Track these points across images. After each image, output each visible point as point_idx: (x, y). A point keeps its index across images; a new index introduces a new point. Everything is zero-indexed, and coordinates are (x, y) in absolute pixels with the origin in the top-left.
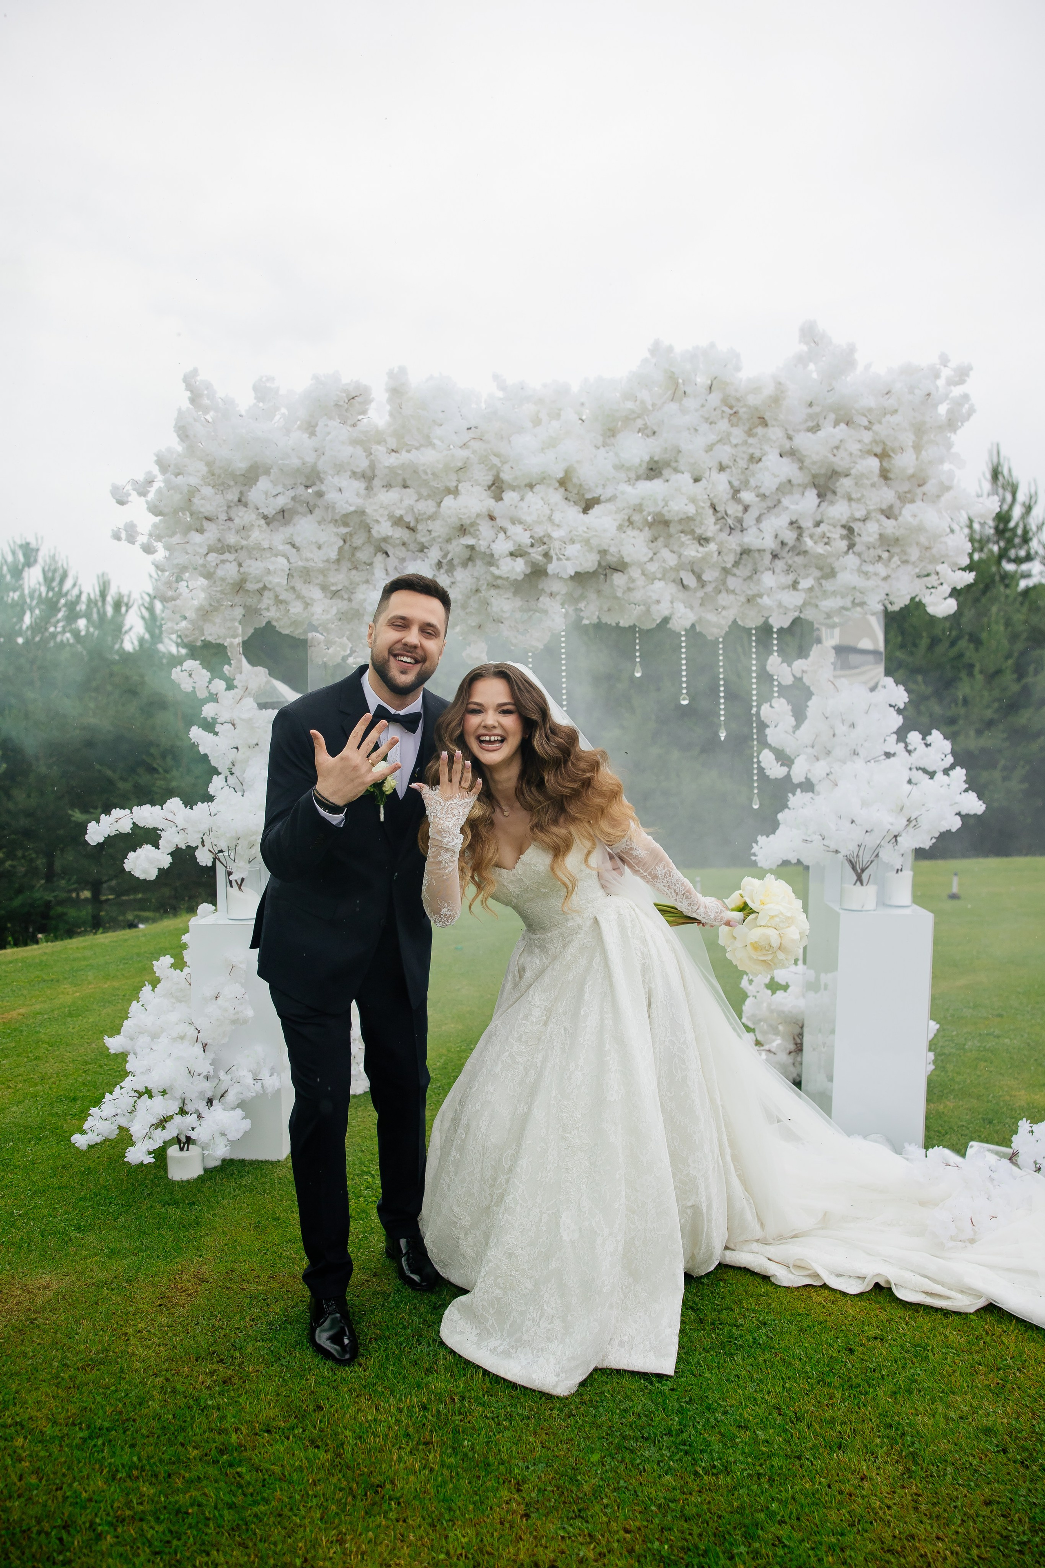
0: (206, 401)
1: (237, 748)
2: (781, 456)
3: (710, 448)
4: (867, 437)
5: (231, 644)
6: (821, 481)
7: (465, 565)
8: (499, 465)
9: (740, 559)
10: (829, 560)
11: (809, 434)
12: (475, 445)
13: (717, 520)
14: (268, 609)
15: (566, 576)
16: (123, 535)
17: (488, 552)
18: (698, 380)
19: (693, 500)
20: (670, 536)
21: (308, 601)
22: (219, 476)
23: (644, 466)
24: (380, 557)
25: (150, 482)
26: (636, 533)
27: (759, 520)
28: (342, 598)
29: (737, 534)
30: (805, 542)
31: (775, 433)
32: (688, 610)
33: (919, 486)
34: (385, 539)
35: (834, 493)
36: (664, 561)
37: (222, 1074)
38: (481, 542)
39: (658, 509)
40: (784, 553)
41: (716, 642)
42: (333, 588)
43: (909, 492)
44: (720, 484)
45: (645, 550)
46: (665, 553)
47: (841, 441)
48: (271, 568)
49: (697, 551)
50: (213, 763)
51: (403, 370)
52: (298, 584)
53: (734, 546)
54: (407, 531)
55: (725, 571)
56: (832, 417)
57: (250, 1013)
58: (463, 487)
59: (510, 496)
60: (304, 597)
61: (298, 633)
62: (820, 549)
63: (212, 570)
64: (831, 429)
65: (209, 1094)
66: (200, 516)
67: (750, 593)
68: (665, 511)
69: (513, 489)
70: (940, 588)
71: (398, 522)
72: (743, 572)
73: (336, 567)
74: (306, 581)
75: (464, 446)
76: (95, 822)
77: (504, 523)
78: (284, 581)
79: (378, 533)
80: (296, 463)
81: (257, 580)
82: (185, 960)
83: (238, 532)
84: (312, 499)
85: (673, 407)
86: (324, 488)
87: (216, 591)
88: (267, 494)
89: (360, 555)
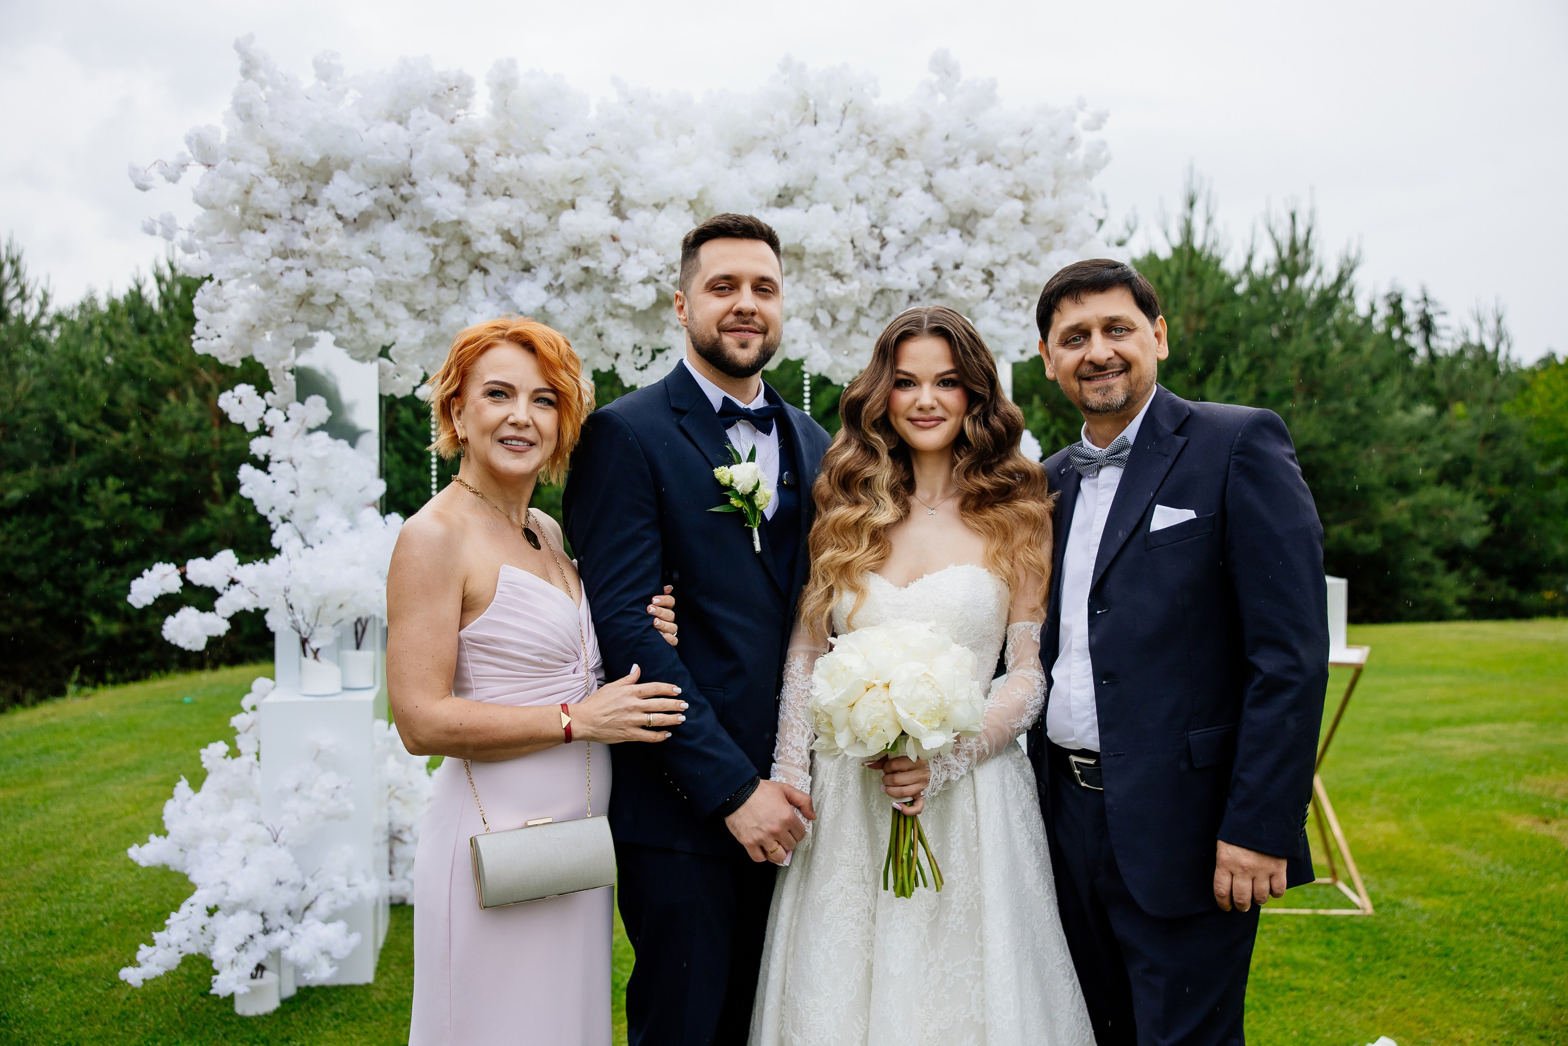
0: (262, 74)
1: (293, 492)
2: (922, 191)
3: (846, 180)
4: (1009, 178)
5: (276, 367)
7: (579, 287)
8: (620, 179)
9: (875, 299)
10: (971, 305)
11: (953, 172)
12: (593, 155)
13: (855, 255)
16: (159, 229)
17: (611, 276)
18: (831, 102)
19: (835, 234)
20: (802, 270)
21: (390, 321)
22: (284, 166)
23: (777, 193)
24: (477, 275)
25: (183, 166)
27: (898, 257)
28: (428, 320)
29: (874, 272)
30: (947, 286)
31: (914, 166)
33: (1056, 232)
34: (488, 256)
36: (800, 297)
37: (307, 882)
38: (604, 265)
39: (798, 241)
40: (920, 296)
42: (420, 308)
43: (1045, 238)
44: (860, 218)
46: (802, 289)
47: (983, 181)
48: (354, 280)
49: (838, 288)
50: (262, 510)
51: (512, 63)
52: (380, 302)
53: (870, 285)
54: (513, 247)
55: (859, 312)
56: (973, 154)
58: (579, 202)
59: (640, 218)
60: (385, 316)
62: (963, 294)
63: (275, 278)
64: (975, 168)
65: (292, 906)
66: (261, 212)
68: (805, 243)
69: (639, 208)
71: (505, 236)
72: (876, 313)
73: (424, 283)
74: (387, 299)
75: (582, 155)
76: (139, 580)
77: (631, 246)
78: (368, 298)
79: (481, 245)
80: (387, 159)
81: (329, 293)
82: (241, 745)
83: (307, 235)
84: (398, 203)
85: (808, 131)
86: (415, 192)
87: (278, 304)
88: (345, 192)
89: (452, 271)
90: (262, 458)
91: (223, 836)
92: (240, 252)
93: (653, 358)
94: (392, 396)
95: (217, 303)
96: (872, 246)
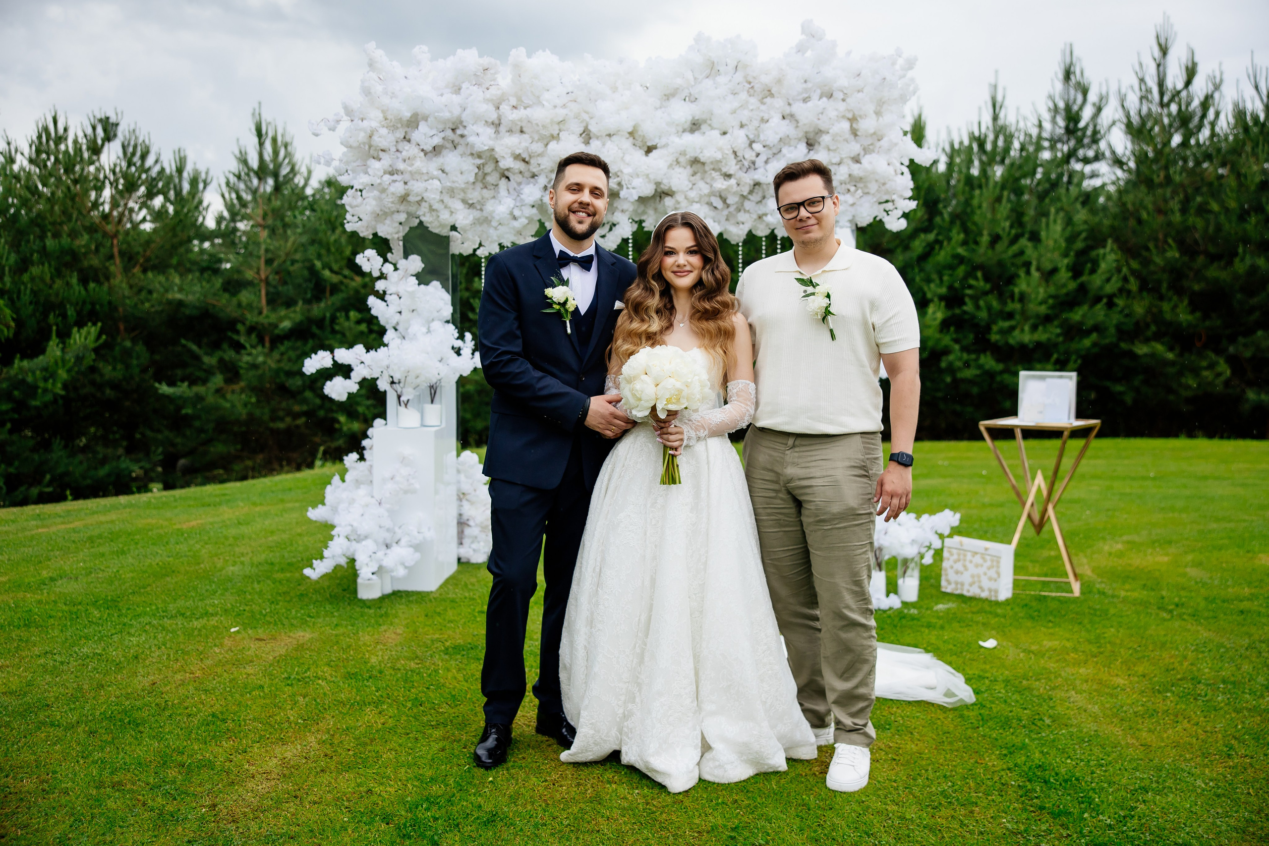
0: (379, 65)
1: (400, 312)
2: (784, 118)
3: (734, 112)
4: (842, 106)
5: (393, 238)
6: (811, 136)
8: (588, 120)
11: (803, 103)
12: (572, 105)
13: (737, 162)
14: (424, 215)
15: (632, 200)
16: (322, 161)
18: (728, 60)
19: (720, 149)
20: (705, 172)
21: (453, 210)
22: (391, 120)
23: (688, 123)
24: (504, 180)
25: (338, 122)
26: (681, 170)
27: (766, 162)
28: (475, 208)
29: (751, 171)
31: (778, 103)
32: (716, 224)
33: (879, 140)
34: (508, 170)
35: (819, 143)
36: (700, 190)
37: (396, 529)
39: (696, 155)
41: (737, 245)
42: (471, 202)
43: (872, 144)
44: (739, 138)
45: (687, 183)
46: (701, 184)
47: (824, 109)
48: (429, 188)
49: (723, 184)
50: (382, 322)
52: (447, 199)
53: (748, 180)
54: (523, 163)
55: (743, 197)
56: (819, 92)
57: (417, 486)
58: (562, 135)
59: (595, 143)
60: (450, 208)
61: (444, 232)
63: (387, 187)
64: (817, 101)
65: (388, 541)
66: (379, 148)
67: (760, 213)
68: (700, 156)
69: (597, 138)
70: (895, 211)
71: (517, 157)
72: (755, 197)
73: (472, 187)
74: (452, 197)
75: (564, 106)
76: (309, 359)
78: (438, 197)
79: (503, 164)
80: (447, 115)
81: (417, 195)
82: (366, 456)
83: (405, 161)
84: (457, 139)
85: (709, 83)
86: (466, 132)
87: (389, 202)
88: (425, 135)
89: (489, 179)
90: (381, 292)
91: (352, 501)
92: (366, 173)
93: (611, 229)
94: (461, 255)
95: (355, 203)
96: (750, 155)
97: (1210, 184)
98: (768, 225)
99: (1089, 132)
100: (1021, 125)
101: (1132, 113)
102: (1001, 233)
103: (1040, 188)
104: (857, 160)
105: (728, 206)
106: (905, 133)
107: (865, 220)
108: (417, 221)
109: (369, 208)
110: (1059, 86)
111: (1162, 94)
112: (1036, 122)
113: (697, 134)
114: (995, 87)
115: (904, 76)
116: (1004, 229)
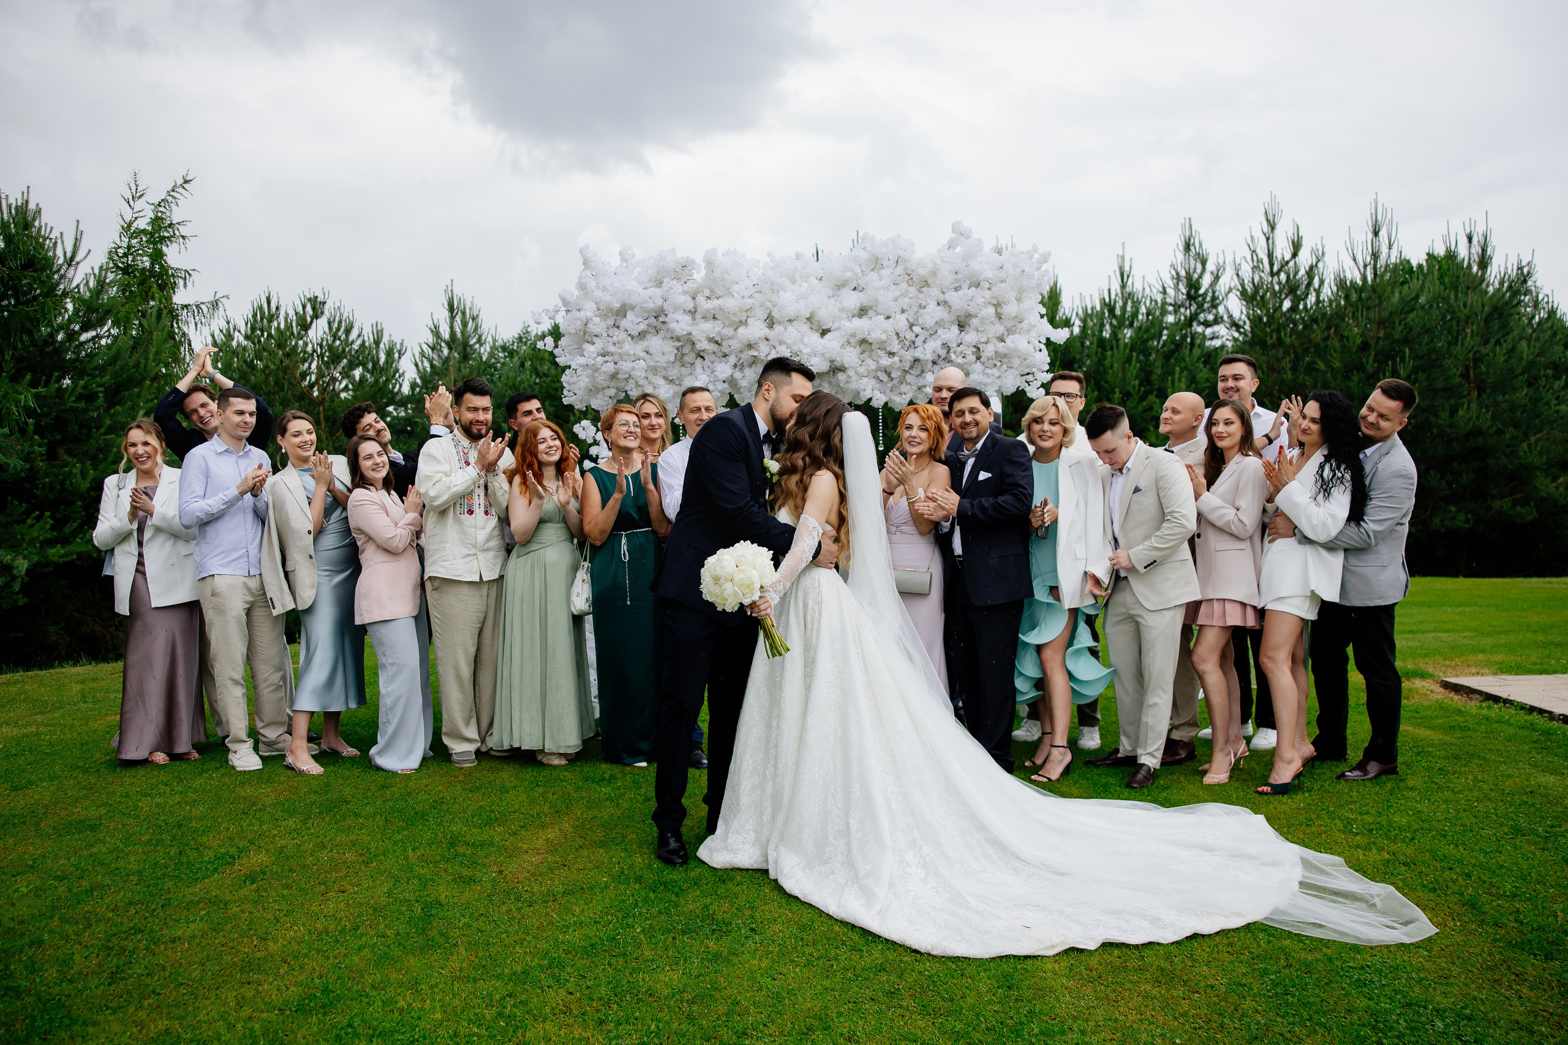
0: (592, 265)
2: (939, 304)
3: (896, 300)
4: (988, 294)
6: (962, 319)
7: (750, 366)
8: (771, 308)
9: (913, 365)
11: (955, 293)
12: (757, 295)
13: (900, 342)
14: (631, 390)
18: (891, 257)
19: (885, 332)
20: (872, 351)
22: (603, 311)
23: (857, 309)
24: (699, 360)
25: (557, 312)
26: (852, 349)
27: (924, 342)
28: (676, 384)
29: (911, 351)
31: (934, 292)
32: (881, 396)
33: (1020, 323)
34: (703, 351)
35: (968, 327)
36: (868, 366)
38: (762, 354)
39: (864, 336)
40: (939, 362)
44: (901, 321)
45: (857, 360)
46: (869, 361)
47: (973, 296)
48: (636, 367)
49: (888, 361)
51: (714, 250)
52: (650, 376)
53: (909, 358)
54: (716, 345)
55: (905, 371)
56: (968, 282)
58: (750, 321)
59: (778, 328)
62: (960, 360)
64: (967, 290)
66: (593, 334)
67: (919, 384)
68: (868, 336)
69: (780, 323)
70: (1035, 382)
71: (711, 340)
72: (914, 372)
73: (672, 365)
74: (655, 374)
75: (751, 296)
77: (776, 344)
78: (644, 375)
79: (699, 346)
80: (651, 305)
81: (625, 373)
83: (615, 344)
84: (659, 325)
85: (874, 275)
86: (667, 320)
87: (601, 379)
88: (632, 322)
89: (686, 358)
90: (594, 456)
92: (581, 355)
95: (572, 381)
96: (910, 336)
97: (1317, 346)
98: (926, 394)
99: (1208, 299)
100: (1147, 291)
101: (1246, 281)
102: (1131, 390)
103: (1165, 349)
104: (1002, 339)
105: (892, 379)
106: (1042, 316)
107: (1010, 390)
108: (624, 394)
109: (582, 385)
110: (1180, 256)
111: (1271, 265)
112: (1161, 290)
113: (865, 318)
114: (1123, 258)
115: (1040, 268)
116: (1134, 387)
